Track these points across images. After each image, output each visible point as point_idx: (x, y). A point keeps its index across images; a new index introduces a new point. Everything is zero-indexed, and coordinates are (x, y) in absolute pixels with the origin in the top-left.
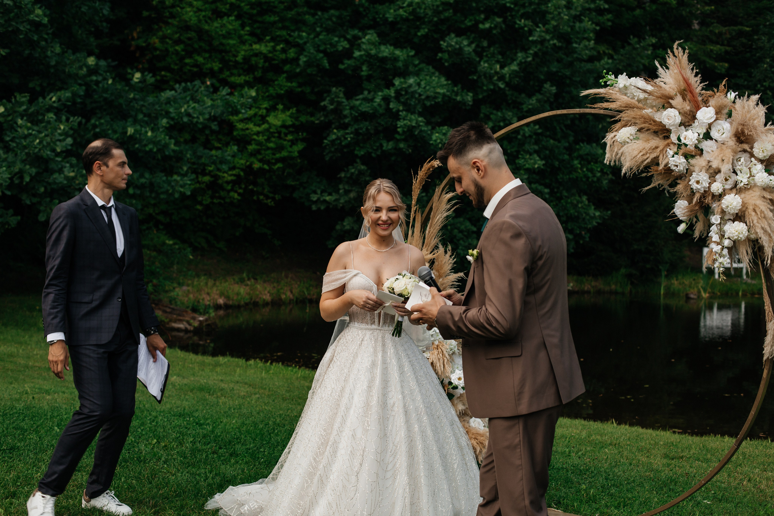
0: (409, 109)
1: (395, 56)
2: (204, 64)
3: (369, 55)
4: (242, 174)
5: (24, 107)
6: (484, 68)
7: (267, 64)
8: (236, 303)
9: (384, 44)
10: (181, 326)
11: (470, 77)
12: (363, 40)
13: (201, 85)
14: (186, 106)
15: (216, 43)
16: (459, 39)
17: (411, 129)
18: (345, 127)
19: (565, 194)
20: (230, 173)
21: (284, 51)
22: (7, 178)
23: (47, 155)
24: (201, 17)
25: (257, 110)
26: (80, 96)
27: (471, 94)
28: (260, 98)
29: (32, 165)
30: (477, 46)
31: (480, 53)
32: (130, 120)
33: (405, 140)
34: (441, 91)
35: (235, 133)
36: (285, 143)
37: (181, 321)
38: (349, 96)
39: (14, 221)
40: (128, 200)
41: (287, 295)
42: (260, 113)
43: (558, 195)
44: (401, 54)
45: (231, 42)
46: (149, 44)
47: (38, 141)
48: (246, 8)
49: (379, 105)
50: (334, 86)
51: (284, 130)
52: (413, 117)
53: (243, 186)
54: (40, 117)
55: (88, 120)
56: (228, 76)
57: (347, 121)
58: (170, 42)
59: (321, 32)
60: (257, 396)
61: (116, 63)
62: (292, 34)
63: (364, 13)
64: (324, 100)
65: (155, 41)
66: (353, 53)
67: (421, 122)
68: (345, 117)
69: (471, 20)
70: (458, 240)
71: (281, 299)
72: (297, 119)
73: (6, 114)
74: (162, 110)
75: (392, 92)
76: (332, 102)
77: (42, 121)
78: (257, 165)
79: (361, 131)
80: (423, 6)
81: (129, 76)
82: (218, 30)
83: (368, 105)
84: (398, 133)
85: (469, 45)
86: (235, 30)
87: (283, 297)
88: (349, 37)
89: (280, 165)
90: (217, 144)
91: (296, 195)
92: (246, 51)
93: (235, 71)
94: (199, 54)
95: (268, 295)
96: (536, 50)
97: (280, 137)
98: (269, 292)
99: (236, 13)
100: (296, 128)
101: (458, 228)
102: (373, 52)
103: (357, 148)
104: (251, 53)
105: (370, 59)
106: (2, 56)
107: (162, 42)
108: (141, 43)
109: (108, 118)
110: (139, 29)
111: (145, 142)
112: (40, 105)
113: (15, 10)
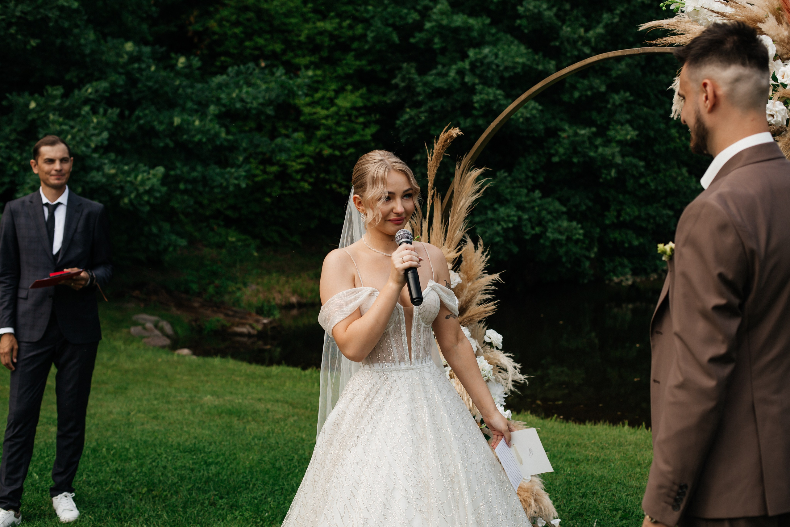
0: (486, 82)
1: (469, 25)
2: (265, 46)
3: (440, 26)
4: (311, 161)
5: (58, 101)
6: (567, 32)
7: (333, 43)
8: (310, 301)
9: (457, 13)
10: (244, 330)
11: (552, 44)
12: (435, 10)
13: (255, 67)
14: (237, 91)
15: (277, 23)
17: (489, 103)
18: (418, 105)
19: (663, 166)
20: (299, 161)
21: (350, 27)
23: (82, 152)
25: (324, 93)
26: (121, 87)
27: (553, 62)
28: (328, 78)
30: (559, 10)
31: (562, 17)
32: (178, 109)
33: (484, 116)
34: (520, 60)
35: (302, 118)
36: (357, 126)
37: (243, 325)
38: (422, 71)
40: (179, 197)
42: (328, 95)
43: (655, 168)
44: (475, 23)
45: (293, 20)
46: (207, 29)
47: (69, 137)
49: (454, 80)
50: (404, 62)
51: (354, 113)
52: (490, 90)
53: (314, 175)
54: (76, 111)
55: (132, 112)
56: (292, 57)
57: (420, 98)
58: (228, 25)
59: (389, 4)
60: (296, 418)
61: (164, 49)
62: (359, 8)
64: (395, 77)
65: (213, 24)
66: (423, 25)
67: (500, 95)
68: (419, 94)
70: (547, 222)
72: (368, 100)
73: (38, 109)
74: (213, 97)
75: (466, 65)
76: (403, 80)
77: (78, 115)
78: (327, 152)
79: (435, 109)
81: (174, 62)
82: (278, 8)
83: (442, 80)
84: (475, 108)
85: (549, 9)
86: (297, 7)
88: (419, 7)
89: (352, 150)
90: (283, 131)
92: (309, 29)
93: (299, 52)
94: (260, 36)
96: (622, 9)
97: (350, 121)
100: (367, 110)
101: (546, 210)
102: (445, 22)
103: (433, 128)
104: (316, 31)
105: (441, 30)
106: (33, 47)
107: (220, 25)
108: (198, 27)
109: (153, 108)
110: (196, 13)
111: (193, 133)
112: (76, 97)
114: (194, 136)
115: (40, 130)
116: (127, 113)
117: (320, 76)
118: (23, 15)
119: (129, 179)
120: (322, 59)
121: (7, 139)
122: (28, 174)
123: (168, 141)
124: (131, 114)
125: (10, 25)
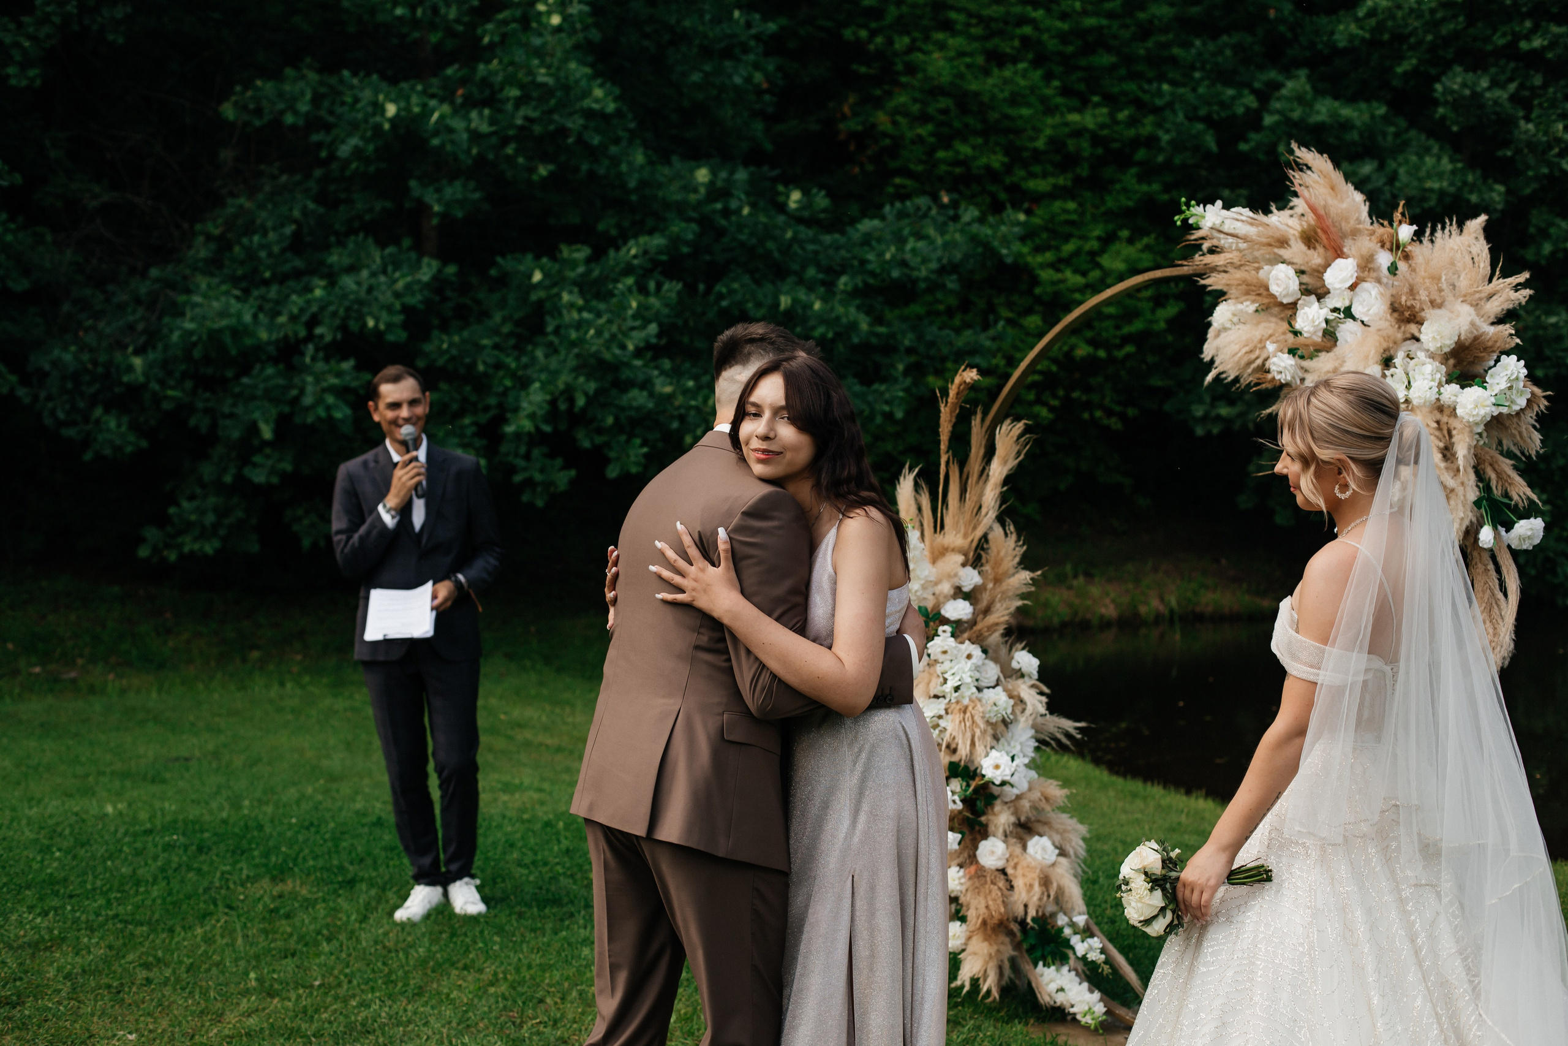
1: (1341, 119)
2: (975, 158)
3: (1288, 122)
4: (1054, 368)
5: (581, 270)
6: (1527, 132)
7: (1100, 151)
8: (1040, 624)
9: (1323, 98)
11: (1500, 153)
12: (1284, 92)
13: (932, 204)
14: (893, 249)
15: (994, 116)
16: (1470, 77)
21: (1133, 122)
22: (545, 401)
23: (614, 355)
24: (963, 69)
25: (1079, 243)
26: (687, 243)
27: (1501, 188)
28: (1088, 216)
29: (589, 377)
30: (1522, 86)
31: (1525, 100)
32: (791, 280)
34: (1434, 184)
35: (1038, 291)
36: (1139, 304)
39: (563, 478)
41: (1151, 605)
42: (1087, 247)
44: (1356, 114)
45: (1025, 112)
46: (873, 126)
47: (592, 332)
48: (1052, 44)
53: (1061, 393)
54: (610, 286)
55: (711, 285)
56: (1023, 179)
59: (1201, 79)
62: (1146, 87)
63: (1289, 35)
65: (882, 119)
66: (1262, 118)
69: (1504, 35)
71: (1136, 615)
72: (1163, 255)
73: (547, 283)
74: (854, 257)
77: (613, 295)
78: (1082, 350)
80: (1400, 14)
81: (782, 198)
82: (996, 90)
85: (1498, 86)
86: (1032, 89)
87: (1143, 610)
88: (1258, 85)
89: (1130, 349)
90: (1005, 313)
91: (1168, 407)
92: (1054, 127)
93: (1037, 169)
94: (965, 140)
95: (1112, 606)
98: (1113, 601)
99: (1030, 56)
102: (1296, 115)
104: (1067, 130)
105: (1292, 129)
106: (544, 179)
107: (895, 123)
108: (854, 125)
109: (746, 279)
110: (852, 99)
111: (812, 323)
112: (611, 263)
113: (559, 94)
114: (814, 328)
115: (548, 319)
116: (701, 287)
117: (1075, 211)
118: (527, 124)
119: (693, 403)
120: (1078, 180)
121: (496, 332)
122: (523, 393)
124: (709, 290)
125: (505, 141)
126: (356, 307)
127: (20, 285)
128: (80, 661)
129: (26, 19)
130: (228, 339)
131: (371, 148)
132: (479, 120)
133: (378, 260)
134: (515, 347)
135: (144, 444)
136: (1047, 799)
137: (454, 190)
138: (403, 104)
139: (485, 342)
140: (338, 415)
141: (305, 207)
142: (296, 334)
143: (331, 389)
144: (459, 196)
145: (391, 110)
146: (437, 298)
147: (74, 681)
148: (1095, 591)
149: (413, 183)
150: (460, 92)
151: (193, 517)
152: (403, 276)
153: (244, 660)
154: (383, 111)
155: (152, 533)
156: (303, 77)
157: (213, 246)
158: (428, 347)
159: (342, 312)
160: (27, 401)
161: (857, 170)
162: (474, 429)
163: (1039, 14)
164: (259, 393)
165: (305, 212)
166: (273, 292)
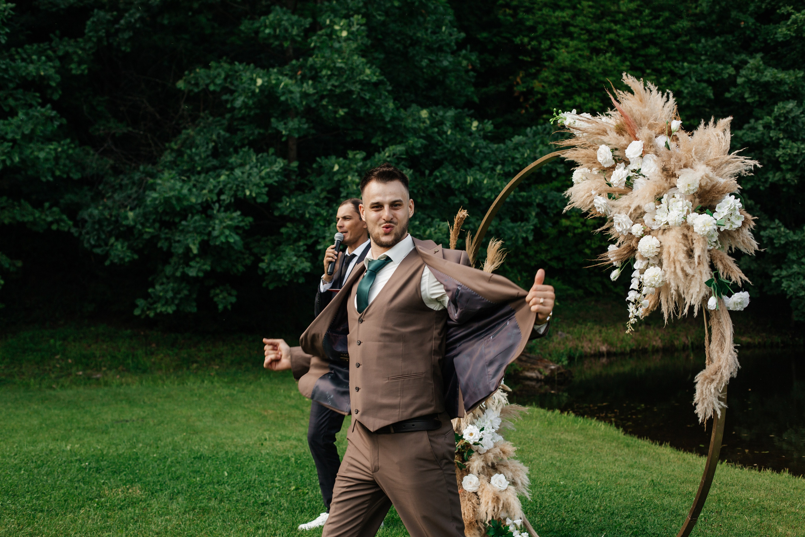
0: (791, 137)
1: (778, 79)
3: (749, 81)
5: (360, 164)
8: (619, 351)
10: (533, 375)
12: (748, 65)
14: (529, 151)
15: (594, 81)
17: (792, 158)
21: (670, 83)
24: (577, 57)
32: (474, 168)
33: (791, 170)
37: (533, 370)
41: (681, 341)
44: (787, 76)
46: (532, 88)
48: (625, 43)
49: (763, 134)
52: (794, 145)
58: (546, 85)
59: (705, 60)
62: (676, 65)
63: (753, 35)
65: (537, 85)
66: (737, 80)
71: (673, 345)
73: (342, 171)
74: (509, 156)
75: (772, 119)
81: (468, 126)
82: (595, 68)
83: (752, 134)
84: (781, 163)
87: (676, 343)
88: (735, 62)
94: (579, 95)
95: (660, 341)
98: (660, 338)
99: (614, 50)
105: (752, 84)
106: (342, 116)
107: (543, 86)
108: (520, 88)
109: (450, 168)
110: (521, 74)
111: (484, 191)
112: (376, 160)
113: (348, 72)
114: (485, 193)
115: (341, 189)
116: (427, 172)
118: (333, 88)
121: (318, 197)
122: (327, 228)
123: (463, 198)
124: (431, 174)
125: (322, 97)
126: (241, 185)
127: (76, 176)
128: (104, 369)
129: (80, 40)
130: (174, 202)
131: (251, 102)
132: (308, 87)
133: (254, 160)
134: (327, 205)
135: (136, 257)
136: (504, 452)
137: (293, 123)
138: (266, 79)
139: (310, 202)
140: (232, 240)
141: (219, 134)
142: (212, 199)
143: (228, 227)
144: (297, 126)
145: (259, 82)
146: (286, 180)
147: (98, 379)
148: (651, 333)
149: (273, 120)
150: (299, 73)
151: (161, 294)
152: (265, 168)
153: (188, 368)
154: (255, 82)
155: (141, 302)
156: (221, 66)
157: (174, 155)
158: (280, 205)
159: (234, 187)
160: (76, 235)
161: (524, 111)
162: (305, 247)
163: (618, 27)
164: (191, 229)
165: (219, 135)
166: (202, 177)
